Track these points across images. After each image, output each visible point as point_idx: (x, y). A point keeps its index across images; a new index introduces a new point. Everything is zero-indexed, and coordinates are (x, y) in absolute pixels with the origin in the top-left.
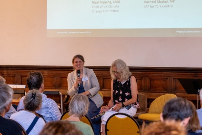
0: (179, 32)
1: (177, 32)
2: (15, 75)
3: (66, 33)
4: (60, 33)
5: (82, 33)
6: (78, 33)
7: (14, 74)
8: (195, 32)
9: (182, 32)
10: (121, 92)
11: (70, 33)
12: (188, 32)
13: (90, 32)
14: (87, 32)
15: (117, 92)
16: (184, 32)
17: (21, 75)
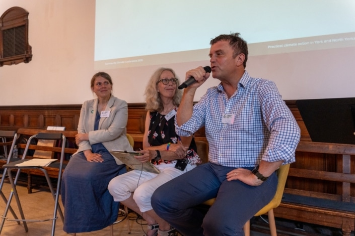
0: (273, 47)
1: (269, 47)
2: (56, 116)
3: (115, 63)
4: (108, 64)
5: (133, 61)
6: (128, 62)
7: (55, 114)
8: (299, 44)
9: (277, 46)
10: (163, 136)
11: (119, 63)
12: (287, 45)
13: (142, 60)
14: (139, 60)
15: (156, 135)
16: (281, 46)
17: (61, 116)
